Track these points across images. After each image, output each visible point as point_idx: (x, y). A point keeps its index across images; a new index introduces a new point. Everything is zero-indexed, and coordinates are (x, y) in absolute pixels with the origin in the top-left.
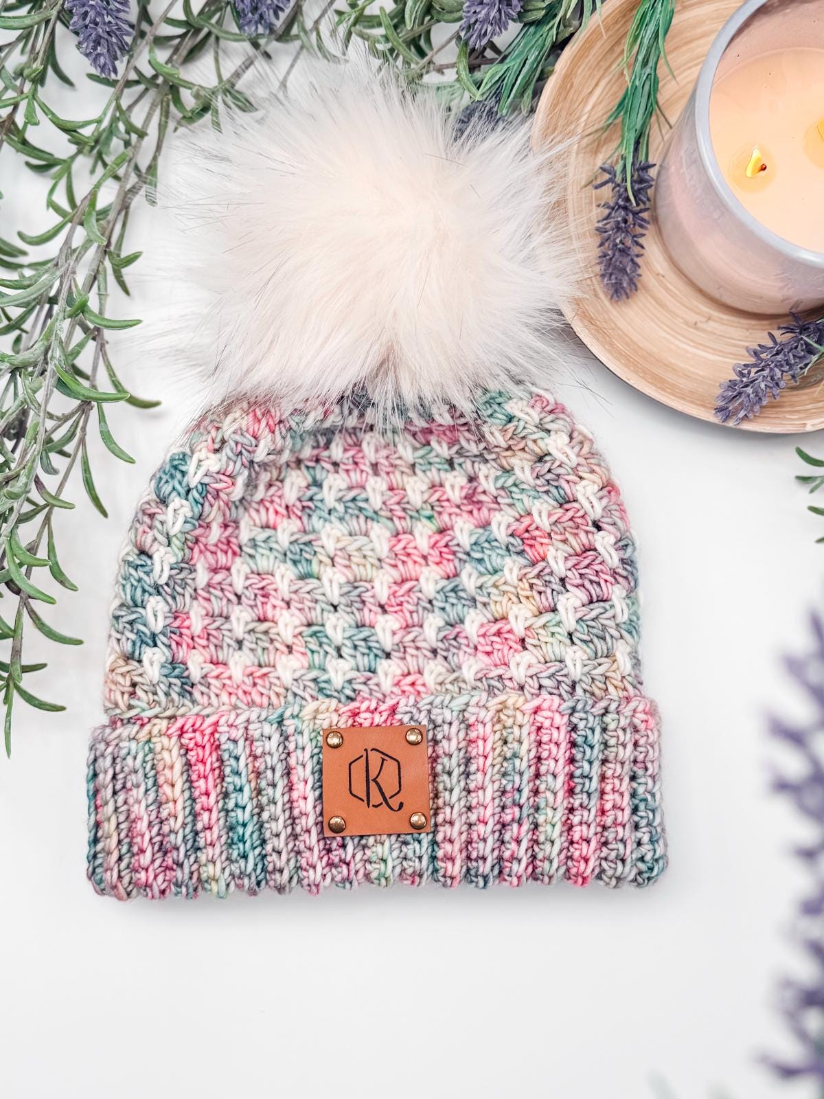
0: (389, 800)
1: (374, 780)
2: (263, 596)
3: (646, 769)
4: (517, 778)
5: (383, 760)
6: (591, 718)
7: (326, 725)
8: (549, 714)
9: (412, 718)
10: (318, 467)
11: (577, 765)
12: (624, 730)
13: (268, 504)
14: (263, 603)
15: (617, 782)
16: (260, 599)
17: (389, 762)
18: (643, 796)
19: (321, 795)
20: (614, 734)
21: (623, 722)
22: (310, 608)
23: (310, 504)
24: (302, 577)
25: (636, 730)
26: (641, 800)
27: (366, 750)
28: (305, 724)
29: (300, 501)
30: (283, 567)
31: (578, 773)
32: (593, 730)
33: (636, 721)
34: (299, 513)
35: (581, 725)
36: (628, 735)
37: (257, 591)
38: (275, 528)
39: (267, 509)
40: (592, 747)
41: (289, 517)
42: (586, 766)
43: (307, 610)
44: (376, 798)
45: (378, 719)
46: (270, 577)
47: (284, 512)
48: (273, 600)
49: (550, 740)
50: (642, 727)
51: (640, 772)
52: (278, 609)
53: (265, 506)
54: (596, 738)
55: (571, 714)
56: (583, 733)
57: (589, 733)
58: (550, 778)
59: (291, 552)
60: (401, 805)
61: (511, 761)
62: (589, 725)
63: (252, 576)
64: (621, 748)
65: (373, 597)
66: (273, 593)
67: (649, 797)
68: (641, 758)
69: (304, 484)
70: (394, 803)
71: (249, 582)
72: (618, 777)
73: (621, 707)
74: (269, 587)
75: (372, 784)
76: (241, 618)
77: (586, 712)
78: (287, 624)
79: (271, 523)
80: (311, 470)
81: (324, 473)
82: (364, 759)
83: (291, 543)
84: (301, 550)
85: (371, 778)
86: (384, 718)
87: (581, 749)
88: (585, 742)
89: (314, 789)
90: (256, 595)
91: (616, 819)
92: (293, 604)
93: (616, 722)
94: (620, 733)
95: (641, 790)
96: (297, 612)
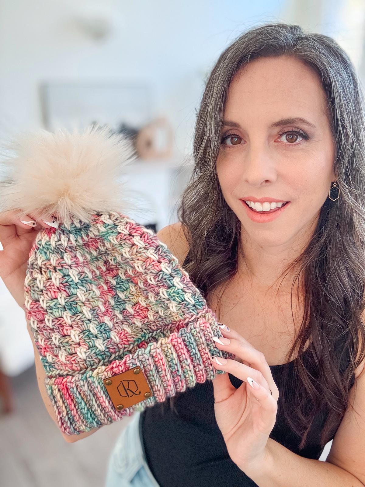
0: (135, 393)
1: (128, 389)
2: (61, 327)
3: (211, 341)
4: (176, 367)
5: (128, 382)
6: (188, 334)
7: (103, 377)
8: (175, 340)
9: (133, 364)
10: (64, 268)
11: (190, 351)
12: (199, 333)
13: (50, 290)
14: (62, 330)
15: (204, 350)
16: (61, 328)
17: (131, 382)
18: (213, 350)
19: (110, 398)
20: (196, 336)
21: (198, 330)
22: (81, 325)
23: (67, 284)
24: (74, 314)
25: (203, 330)
26: (213, 351)
27: (121, 381)
28: (95, 379)
29: (62, 284)
30: (65, 313)
31: (192, 354)
32: (190, 338)
33: (202, 328)
34: (64, 289)
35: (186, 338)
36: (201, 334)
37: (58, 326)
38: (57, 298)
39: (51, 292)
40: (192, 344)
41: (61, 292)
42: (194, 350)
43: (80, 326)
44: (130, 394)
45: (121, 369)
46: (61, 319)
47: (57, 291)
48: (65, 327)
49: (179, 348)
50: (205, 328)
51: (210, 343)
52: (69, 330)
53: (50, 291)
54: (193, 340)
55: (182, 336)
56: (188, 341)
57: (190, 339)
58: (185, 361)
59: (66, 305)
60: (140, 392)
61: (171, 362)
62: (189, 337)
63: (54, 320)
64: (201, 339)
65: (100, 311)
66: (64, 324)
67: (215, 349)
68: (208, 338)
69: (61, 277)
70: (137, 393)
71: (54, 323)
72: (204, 349)
73: (195, 326)
74: (62, 323)
75: (128, 391)
76: (56, 338)
77: (185, 333)
78: (75, 335)
79: (54, 296)
80: (61, 271)
81: (67, 270)
82: (121, 384)
83: (66, 303)
84: (71, 304)
85: (126, 389)
86: (123, 367)
87: (189, 346)
88: (189, 343)
89: (106, 397)
90: (58, 327)
91: (208, 363)
92: (74, 326)
93: (195, 331)
94: (198, 334)
95: (212, 348)
96: (77, 329)
